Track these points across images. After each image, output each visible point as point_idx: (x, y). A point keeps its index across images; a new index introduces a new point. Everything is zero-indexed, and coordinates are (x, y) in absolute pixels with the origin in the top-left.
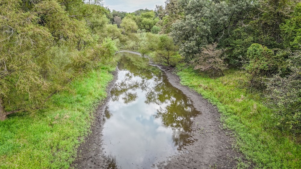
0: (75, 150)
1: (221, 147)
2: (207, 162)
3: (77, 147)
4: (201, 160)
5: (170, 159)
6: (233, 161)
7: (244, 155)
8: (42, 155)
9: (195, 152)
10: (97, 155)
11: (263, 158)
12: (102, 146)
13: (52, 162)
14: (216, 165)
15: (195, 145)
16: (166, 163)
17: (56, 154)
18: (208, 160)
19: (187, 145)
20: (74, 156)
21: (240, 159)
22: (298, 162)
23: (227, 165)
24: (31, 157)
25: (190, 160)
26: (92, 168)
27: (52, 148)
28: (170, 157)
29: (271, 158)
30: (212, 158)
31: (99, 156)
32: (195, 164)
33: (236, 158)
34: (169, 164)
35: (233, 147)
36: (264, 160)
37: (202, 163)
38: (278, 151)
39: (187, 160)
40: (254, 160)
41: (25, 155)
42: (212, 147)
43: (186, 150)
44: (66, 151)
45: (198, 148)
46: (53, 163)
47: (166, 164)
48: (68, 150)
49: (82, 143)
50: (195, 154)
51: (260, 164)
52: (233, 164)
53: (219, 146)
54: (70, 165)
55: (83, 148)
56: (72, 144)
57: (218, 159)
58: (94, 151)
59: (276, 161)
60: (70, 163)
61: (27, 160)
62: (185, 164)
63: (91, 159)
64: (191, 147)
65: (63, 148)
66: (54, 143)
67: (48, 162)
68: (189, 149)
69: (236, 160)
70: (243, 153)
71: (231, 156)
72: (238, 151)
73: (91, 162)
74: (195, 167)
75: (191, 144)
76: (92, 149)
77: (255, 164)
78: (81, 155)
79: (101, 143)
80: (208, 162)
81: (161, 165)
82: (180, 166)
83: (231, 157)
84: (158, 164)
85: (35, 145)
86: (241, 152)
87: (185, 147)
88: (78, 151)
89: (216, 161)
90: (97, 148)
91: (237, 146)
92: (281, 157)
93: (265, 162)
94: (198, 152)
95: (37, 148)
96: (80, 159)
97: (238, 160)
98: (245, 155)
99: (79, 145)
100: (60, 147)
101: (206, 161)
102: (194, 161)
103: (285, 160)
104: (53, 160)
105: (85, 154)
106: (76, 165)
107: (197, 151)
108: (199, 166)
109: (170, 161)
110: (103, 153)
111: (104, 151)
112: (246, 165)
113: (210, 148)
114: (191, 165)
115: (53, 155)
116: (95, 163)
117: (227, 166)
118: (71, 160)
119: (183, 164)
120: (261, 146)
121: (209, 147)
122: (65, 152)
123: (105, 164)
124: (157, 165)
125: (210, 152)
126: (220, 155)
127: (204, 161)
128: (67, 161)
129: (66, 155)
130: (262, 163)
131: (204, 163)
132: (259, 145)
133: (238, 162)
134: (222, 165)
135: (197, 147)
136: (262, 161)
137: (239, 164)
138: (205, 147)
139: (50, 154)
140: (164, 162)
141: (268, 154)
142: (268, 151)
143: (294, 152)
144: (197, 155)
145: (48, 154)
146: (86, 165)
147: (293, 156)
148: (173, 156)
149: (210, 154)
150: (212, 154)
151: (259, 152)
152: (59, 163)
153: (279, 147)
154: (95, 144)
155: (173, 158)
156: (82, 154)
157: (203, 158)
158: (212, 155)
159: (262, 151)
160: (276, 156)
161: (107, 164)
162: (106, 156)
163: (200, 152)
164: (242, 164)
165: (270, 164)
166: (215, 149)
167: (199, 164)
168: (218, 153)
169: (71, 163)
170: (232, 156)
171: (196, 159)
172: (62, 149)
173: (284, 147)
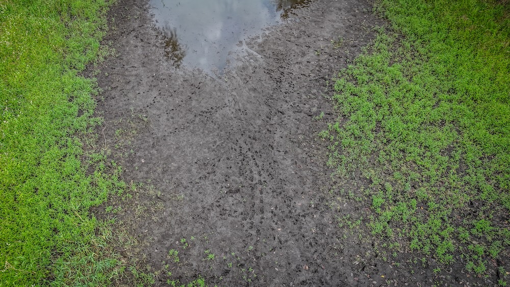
0: (102, 17)
1: (356, 9)
2: (327, 36)
3: (104, 12)
4: (318, 33)
5: (267, 32)
6: (370, 33)
7: (390, 22)
8: (46, 27)
9: (310, 19)
10: (143, 27)
11: (421, 25)
12: (150, 10)
13: (67, 38)
14: (342, 41)
15: (311, 7)
16: (261, 38)
17: (70, 24)
18: (330, 32)
19: (297, 7)
20: (103, 28)
21: (382, 29)
22: (473, 31)
23: (359, 39)
24: (28, 29)
25: (301, 33)
26: (139, 47)
27: (60, 13)
28: (268, 29)
29: (433, 26)
30: (337, 29)
31: (147, 27)
32: (308, 40)
33: (377, 27)
34: (267, 40)
35: (375, 9)
36: (420, 30)
37: (319, 38)
38: (447, 14)
39: (296, 33)
40: (405, 29)
41: (16, 25)
42: (340, 9)
43: (295, 16)
44: (87, 19)
45: (316, 12)
46: (69, 39)
47: (260, 41)
48: (90, 17)
49: (111, 5)
50: (309, 22)
51: (413, 36)
52: (369, 37)
53: (351, 8)
54: (100, 42)
55: (116, 15)
56: (95, 7)
57: (347, 30)
58: (136, 19)
59: (439, 30)
60: (99, 39)
61: (22, 34)
62: (293, 39)
63: (134, 34)
64: (304, 11)
65: (81, 14)
66: (61, 5)
67: (60, 37)
68: (300, 15)
69: (375, 31)
70: (390, 18)
71: (369, 24)
72: (382, 16)
73: (135, 38)
74: (307, 43)
75: (304, 5)
76: (133, 15)
77: (404, 37)
78: (115, 26)
79: (147, 6)
80: (329, 35)
81: (253, 43)
82: (284, 42)
83: (369, 27)
84: (248, 40)
85: (29, 8)
86: (387, 18)
87: (294, 11)
88: (108, 20)
89: (344, 33)
90: (140, 15)
91: (383, 7)
92: (449, 24)
93: (420, 33)
94: (315, 19)
95: (33, 13)
96: (115, 32)
97: (379, 30)
98: (392, 21)
99: (108, 9)
100: (74, 12)
101: (326, 34)
102: (308, 34)
103: (454, 29)
104: (69, 34)
105: (122, 24)
106: (111, 43)
107: (313, 18)
108: (315, 42)
109: (268, 34)
110: (153, 22)
111: (154, 19)
112: (389, 39)
113: (336, 11)
114: (301, 40)
115: (67, 26)
116: (142, 40)
117: (360, 41)
118: (101, 34)
119: (289, 40)
120: (423, 6)
121: (334, 10)
122: (86, 21)
123: (159, 40)
124: (246, 42)
125: (334, 18)
126: (351, 24)
127: (323, 34)
128: (93, 35)
129: (89, 27)
130: (415, 35)
131: (323, 36)
132: (419, 4)
133: (378, 34)
134: (351, 39)
135: (315, 10)
136: (416, 31)
137: (379, 38)
138: (327, 10)
139: (61, 24)
140: (258, 37)
141: (430, 19)
142: (431, 14)
143: (473, 15)
144: (313, 24)
145: (57, 24)
146: (127, 42)
147: (470, 21)
148: (272, 28)
149: (334, 22)
150: (338, 22)
151: (416, 16)
152: (80, 39)
153: (451, 7)
154: (136, 7)
155: (273, 30)
156: (118, 25)
157: (323, 29)
158: (338, 24)
159: (422, 14)
160: (442, 22)
161: (163, 41)
162: (159, 28)
163: (318, 20)
164: (384, 37)
165: (428, 36)
166: (344, 13)
167: (314, 39)
168: (349, 21)
169: (101, 39)
170: (371, 25)
171: (310, 32)
172: (79, 16)
173: (459, 8)
